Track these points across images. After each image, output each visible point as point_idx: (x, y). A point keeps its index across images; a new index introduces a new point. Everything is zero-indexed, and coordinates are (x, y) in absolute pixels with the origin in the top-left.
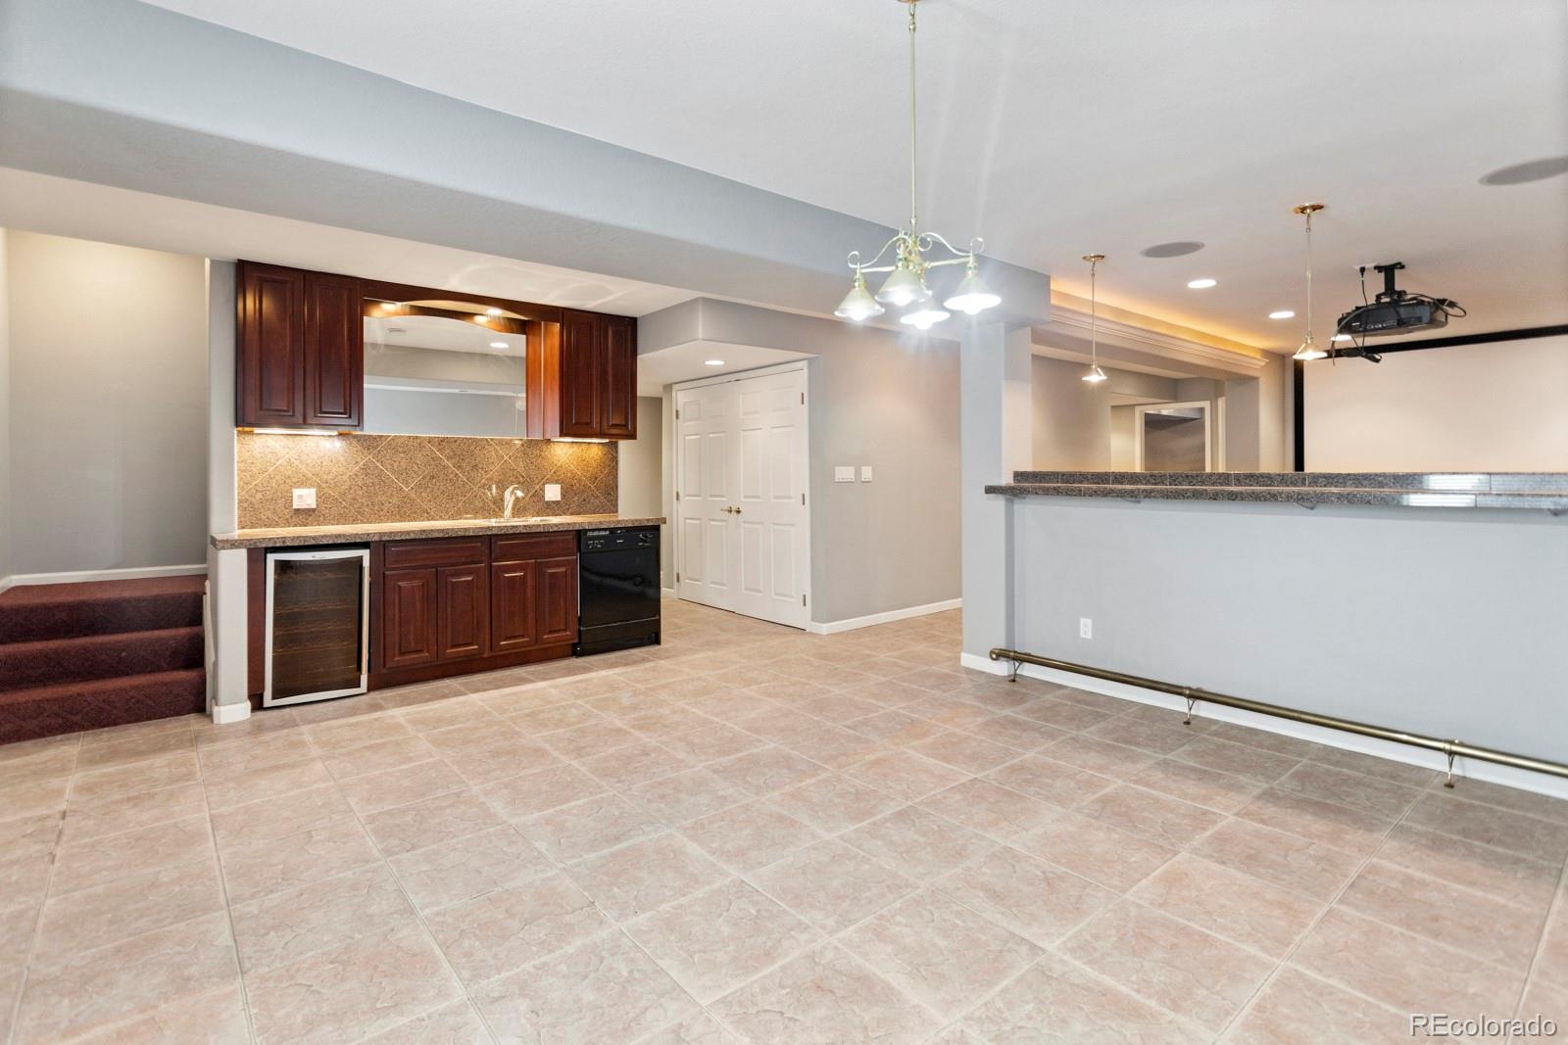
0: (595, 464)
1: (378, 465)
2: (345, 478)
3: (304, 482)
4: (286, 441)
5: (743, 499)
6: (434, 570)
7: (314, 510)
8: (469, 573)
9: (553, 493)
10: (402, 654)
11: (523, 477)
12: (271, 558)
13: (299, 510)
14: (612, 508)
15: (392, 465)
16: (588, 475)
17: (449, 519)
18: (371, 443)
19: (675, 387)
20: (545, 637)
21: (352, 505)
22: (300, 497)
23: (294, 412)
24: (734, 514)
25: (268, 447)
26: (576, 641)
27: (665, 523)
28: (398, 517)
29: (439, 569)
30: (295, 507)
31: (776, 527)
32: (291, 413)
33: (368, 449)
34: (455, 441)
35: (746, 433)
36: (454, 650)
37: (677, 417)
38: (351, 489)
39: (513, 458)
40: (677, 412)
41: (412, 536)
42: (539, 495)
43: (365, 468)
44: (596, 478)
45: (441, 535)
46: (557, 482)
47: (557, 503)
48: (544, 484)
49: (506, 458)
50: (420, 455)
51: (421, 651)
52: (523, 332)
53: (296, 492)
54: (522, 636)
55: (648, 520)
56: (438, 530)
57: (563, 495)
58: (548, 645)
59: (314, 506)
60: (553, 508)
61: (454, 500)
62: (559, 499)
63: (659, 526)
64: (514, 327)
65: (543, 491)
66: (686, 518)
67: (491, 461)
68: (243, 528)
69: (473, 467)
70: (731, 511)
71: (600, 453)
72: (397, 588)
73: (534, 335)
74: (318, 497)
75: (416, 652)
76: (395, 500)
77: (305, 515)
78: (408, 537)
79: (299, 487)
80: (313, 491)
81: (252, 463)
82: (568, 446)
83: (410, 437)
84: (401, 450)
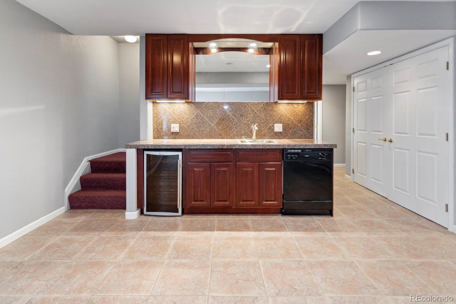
0: (300, 114)
1: (202, 114)
2: (189, 120)
3: (175, 122)
4: (169, 105)
5: (394, 134)
6: (209, 163)
7: (178, 133)
8: (226, 166)
9: (278, 128)
10: (195, 201)
11: (264, 120)
12: (146, 153)
13: (173, 132)
14: (310, 136)
15: (207, 114)
16: (297, 119)
17: (230, 138)
18: (199, 105)
19: (353, 76)
20: (264, 203)
21: (192, 131)
22: (173, 127)
23: (163, 93)
24: (387, 143)
25: (163, 108)
26: (282, 207)
27: (336, 147)
28: (209, 137)
29: (211, 163)
30: (172, 131)
31: (420, 154)
32: (162, 93)
33: (198, 108)
34: (233, 104)
35: (396, 95)
36: (218, 203)
37: (354, 91)
38: (191, 124)
39: (259, 111)
40: (354, 88)
41: (198, 147)
42: (272, 129)
43: (197, 116)
44: (301, 121)
45: (211, 147)
46: (280, 123)
47: (281, 133)
48: (274, 124)
49: (256, 111)
50: (218, 110)
51: (203, 201)
52: (267, 54)
53: (172, 125)
54: (251, 201)
55: (325, 145)
56: (210, 145)
57: (284, 129)
58: (265, 207)
59: (178, 131)
60: (278, 135)
61: (232, 130)
62: (281, 131)
63: (333, 148)
64: (263, 51)
65: (274, 127)
66: (358, 142)
67: (249, 112)
68: (155, 139)
69: (241, 115)
70: (385, 140)
71: (303, 108)
72: (193, 171)
73: (272, 54)
74: (180, 128)
75: (201, 201)
76: (208, 130)
77: (175, 135)
78: (196, 148)
79: (173, 123)
80: (178, 125)
81: (158, 114)
82: (286, 105)
83: (214, 102)
84: (210, 108)
